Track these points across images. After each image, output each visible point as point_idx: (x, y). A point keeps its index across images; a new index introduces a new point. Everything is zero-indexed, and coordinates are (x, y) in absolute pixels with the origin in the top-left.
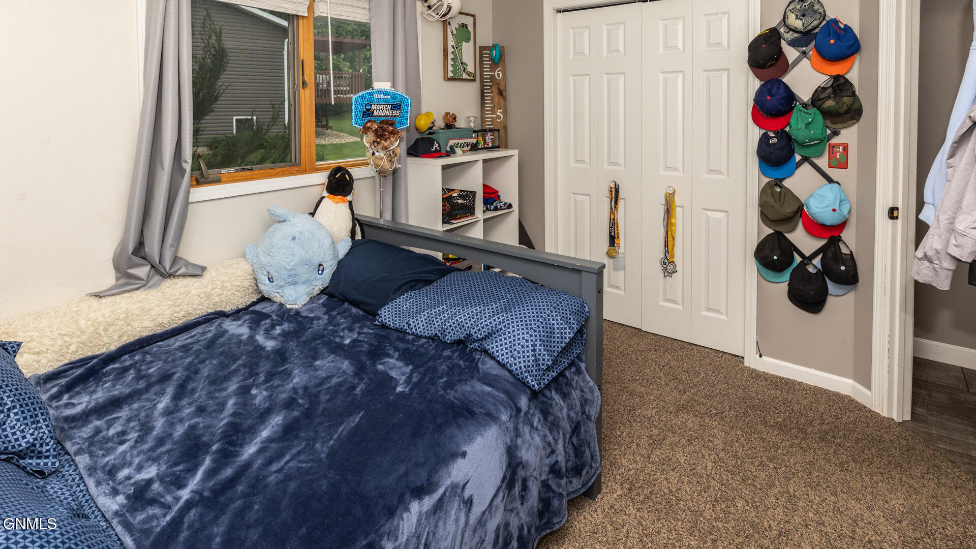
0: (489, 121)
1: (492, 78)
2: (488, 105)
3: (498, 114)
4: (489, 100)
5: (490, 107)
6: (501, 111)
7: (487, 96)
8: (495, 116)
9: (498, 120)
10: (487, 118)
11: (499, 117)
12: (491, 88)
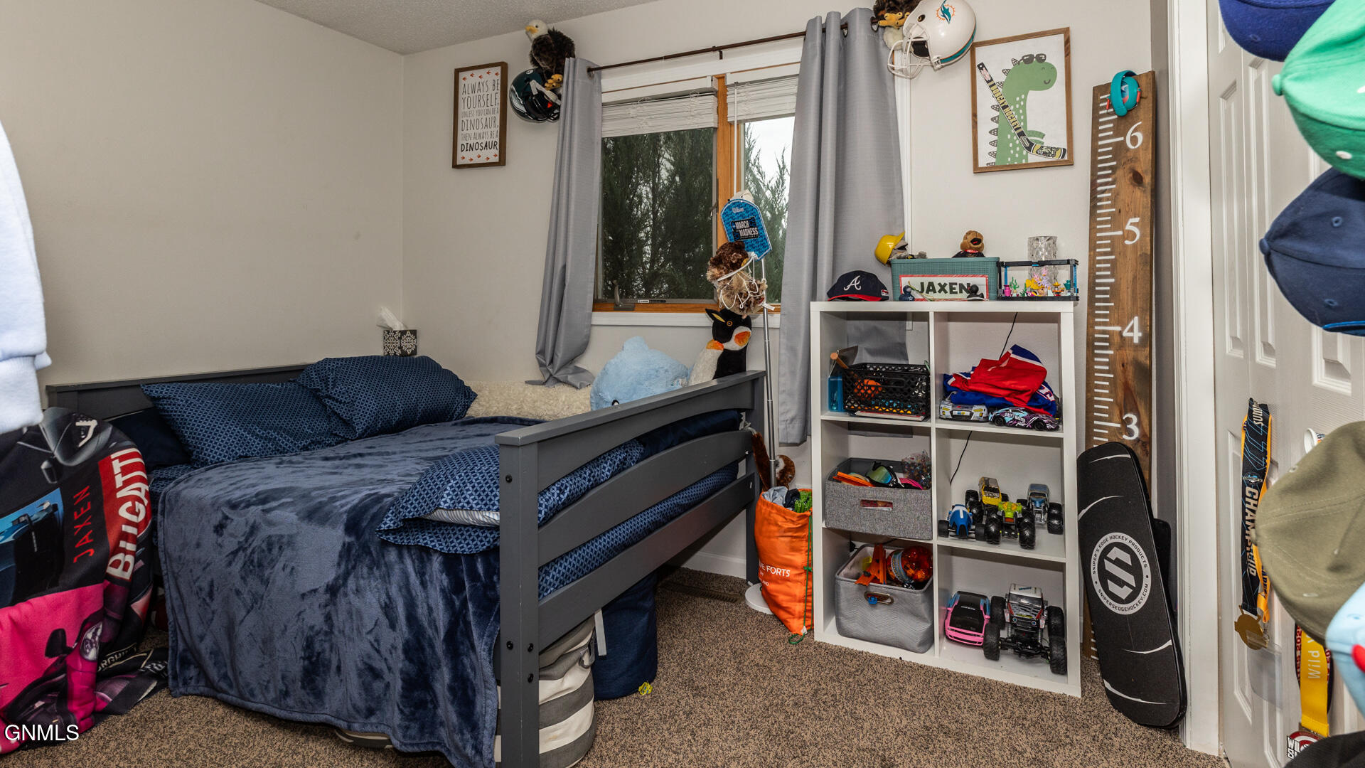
0: (1105, 246)
1: (1119, 149)
2: (1106, 210)
3: (1128, 227)
4: (1108, 199)
5: (1109, 214)
6: (1137, 220)
7: (1103, 192)
8: (1120, 233)
9: (1127, 242)
10: (1101, 238)
11: (1131, 235)
12: (1114, 172)
